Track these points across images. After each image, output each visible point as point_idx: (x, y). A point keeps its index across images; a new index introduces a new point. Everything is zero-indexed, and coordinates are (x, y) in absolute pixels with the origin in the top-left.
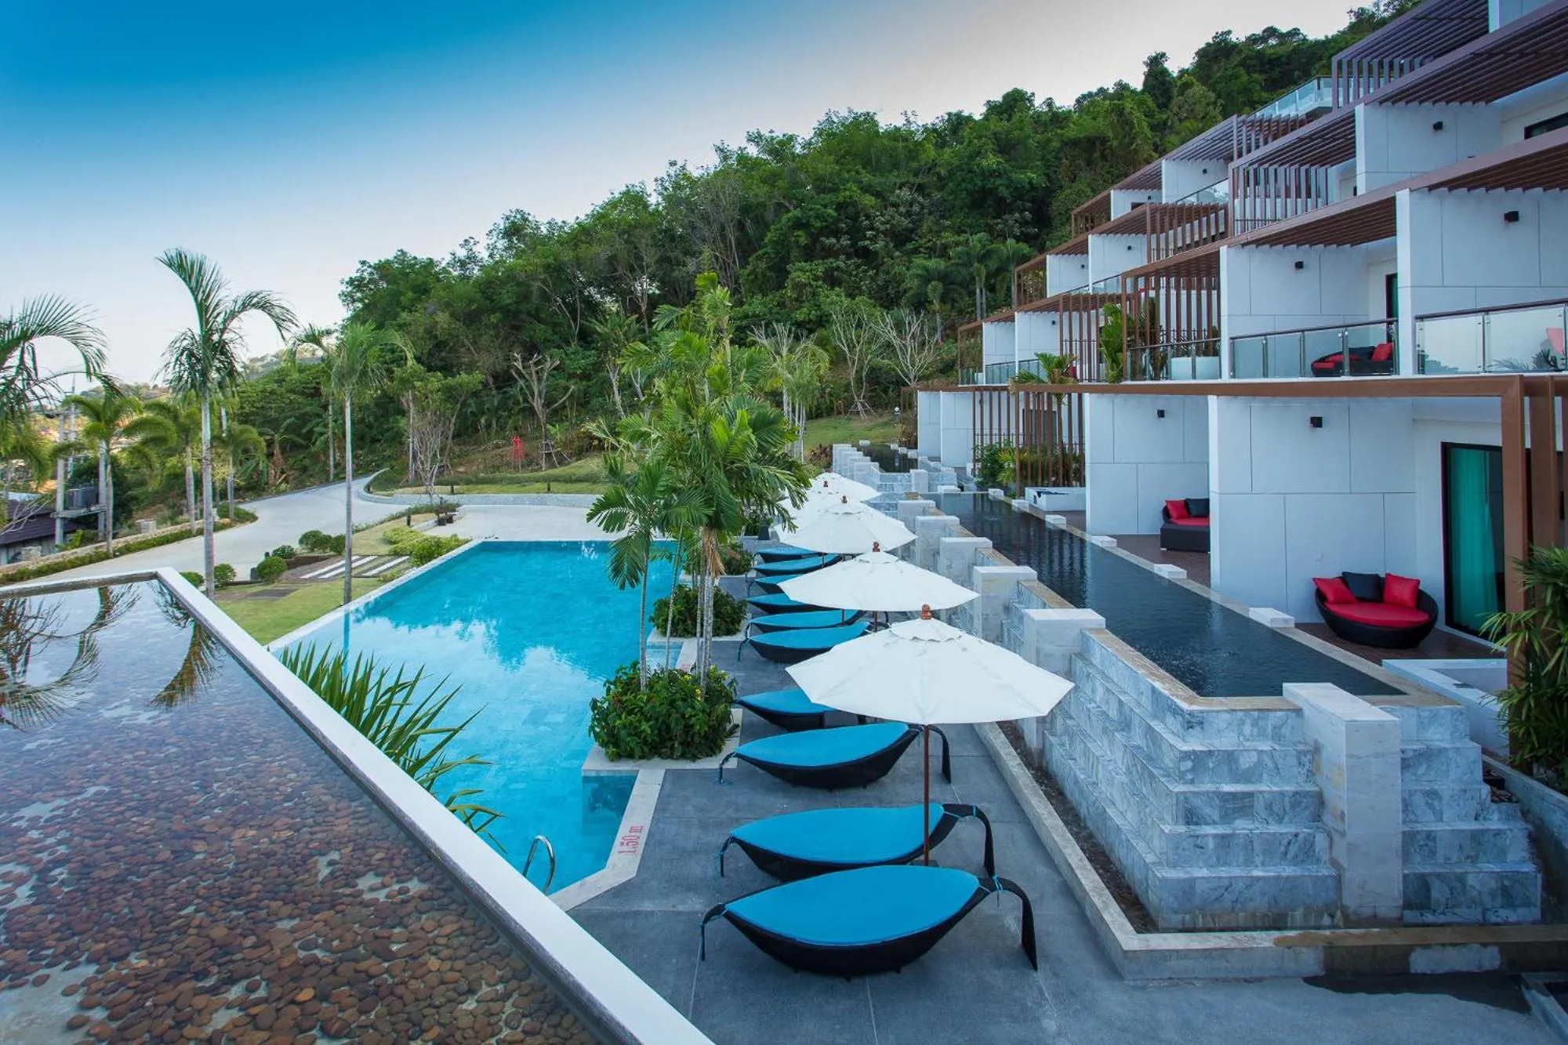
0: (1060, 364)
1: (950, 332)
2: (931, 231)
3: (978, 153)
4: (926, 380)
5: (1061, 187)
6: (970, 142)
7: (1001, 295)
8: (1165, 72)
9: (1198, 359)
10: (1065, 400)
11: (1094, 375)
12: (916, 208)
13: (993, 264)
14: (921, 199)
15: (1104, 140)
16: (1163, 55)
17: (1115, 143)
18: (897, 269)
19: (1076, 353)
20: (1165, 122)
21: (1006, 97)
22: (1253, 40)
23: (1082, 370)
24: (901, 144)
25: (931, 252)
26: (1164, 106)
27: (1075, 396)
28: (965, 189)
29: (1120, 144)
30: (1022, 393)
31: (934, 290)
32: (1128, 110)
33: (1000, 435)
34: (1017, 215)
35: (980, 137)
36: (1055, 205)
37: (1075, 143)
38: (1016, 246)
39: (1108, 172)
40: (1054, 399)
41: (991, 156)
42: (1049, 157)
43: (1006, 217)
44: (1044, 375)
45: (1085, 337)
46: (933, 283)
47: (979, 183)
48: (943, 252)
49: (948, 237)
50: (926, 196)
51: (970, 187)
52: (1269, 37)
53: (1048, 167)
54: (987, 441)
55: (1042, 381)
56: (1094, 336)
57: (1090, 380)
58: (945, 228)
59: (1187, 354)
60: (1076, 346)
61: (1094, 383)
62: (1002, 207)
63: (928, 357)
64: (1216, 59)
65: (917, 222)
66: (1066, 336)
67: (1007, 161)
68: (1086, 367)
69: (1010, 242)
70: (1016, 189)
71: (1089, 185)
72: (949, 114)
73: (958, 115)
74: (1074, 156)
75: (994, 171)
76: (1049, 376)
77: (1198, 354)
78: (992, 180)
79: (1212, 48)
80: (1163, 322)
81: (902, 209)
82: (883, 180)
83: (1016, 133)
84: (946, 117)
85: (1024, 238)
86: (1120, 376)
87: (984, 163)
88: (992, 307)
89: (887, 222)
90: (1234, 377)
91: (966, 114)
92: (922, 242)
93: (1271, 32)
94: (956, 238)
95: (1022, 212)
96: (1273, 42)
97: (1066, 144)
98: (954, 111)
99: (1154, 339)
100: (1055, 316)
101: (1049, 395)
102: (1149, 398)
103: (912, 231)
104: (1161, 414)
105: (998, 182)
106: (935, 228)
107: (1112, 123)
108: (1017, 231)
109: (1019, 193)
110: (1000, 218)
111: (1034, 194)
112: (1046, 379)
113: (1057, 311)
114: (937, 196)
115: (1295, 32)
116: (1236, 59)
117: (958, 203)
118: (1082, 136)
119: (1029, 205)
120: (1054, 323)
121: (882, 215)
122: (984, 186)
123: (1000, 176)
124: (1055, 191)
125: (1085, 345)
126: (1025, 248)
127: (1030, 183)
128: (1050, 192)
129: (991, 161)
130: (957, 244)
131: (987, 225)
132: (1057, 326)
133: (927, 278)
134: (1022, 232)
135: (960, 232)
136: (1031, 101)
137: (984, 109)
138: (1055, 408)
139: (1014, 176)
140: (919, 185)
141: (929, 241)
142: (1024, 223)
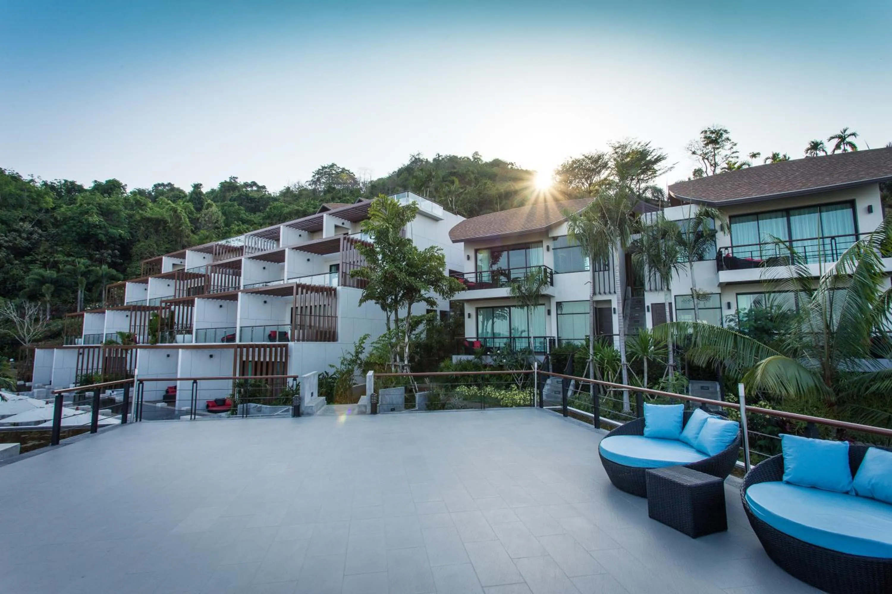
0: (129, 336)
1: (56, 314)
2: (46, 252)
3: (87, 213)
4: (38, 341)
5: (139, 241)
6: (81, 205)
7: (95, 295)
8: (201, 193)
9: (186, 336)
10: (129, 352)
11: (146, 340)
12: (35, 236)
13: (92, 278)
14: (40, 231)
15: (165, 222)
16: (201, 185)
17: (171, 225)
18: (15, 271)
19: (137, 331)
20: (198, 219)
21: (108, 182)
22: (246, 185)
23: (140, 338)
24: (26, 194)
25: (45, 265)
26: (199, 210)
27: (134, 350)
28: (76, 231)
29: (174, 225)
30: (107, 349)
31: (48, 288)
32: (179, 211)
33: (92, 369)
34: (110, 251)
35: (88, 204)
36: (134, 249)
37: (149, 220)
38: (108, 270)
39: (166, 238)
40: (124, 352)
41: (95, 216)
42: (133, 223)
43: (103, 251)
44: (120, 341)
45: (142, 324)
46: (47, 285)
47: (86, 230)
48: (55, 265)
49: (60, 257)
50: (45, 229)
51: (78, 230)
52: (253, 185)
53: (131, 229)
54: (84, 372)
55: (119, 344)
56: (147, 324)
57: (143, 343)
58: (57, 252)
59: (182, 334)
60: (137, 328)
61: (145, 345)
62: (99, 245)
63: (40, 328)
64: (229, 190)
65: (35, 245)
66: (133, 324)
67: (106, 220)
68: (142, 337)
69: (105, 267)
70: (111, 237)
71: (156, 242)
72: (66, 181)
73: (73, 183)
74: (148, 227)
75: (97, 225)
76: (122, 342)
77: (186, 334)
78: (95, 229)
79: (227, 185)
80: (176, 320)
81: (24, 235)
82: (9, 213)
83: (114, 207)
84: (63, 182)
85: (112, 265)
86: (156, 342)
87: (90, 219)
88: (87, 301)
89: (10, 241)
90: (196, 342)
91: (78, 183)
92: (39, 257)
93: (254, 184)
94: (66, 258)
95: (113, 250)
96: (255, 188)
97: (144, 219)
98: (70, 180)
99: (172, 327)
100: (128, 313)
101: (122, 350)
102: (164, 350)
103: (30, 249)
104: (168, 356)
105: (99, 231)
106: (50, 250)
107: (171, 215)
108: (109, 260)
109: (112, 239)
110: (98, 251)
111: (121, 241)
112: (120, 343)
113: (129, 310)
114: (53, 231)
115: (264, 187)
116: (237, 194)
117: (70, 238)
118: (153, 216)
119: (118, 247)
120: (127, 316)
121: (6, 236)
122: (89, 232)
123: (101, 228)
124: (135, 242)
125: (142, 328)
126: (114, 272)
127: (120, 236)
128: (132, 242)
129: (95, 219)
130: (66, 262)
131: (89, 254)
132: (129, 318)
133: (42, 281)
134: (112, 261)
135: (69, 255)
136: (124, 189)
137: (92, 185)
138: (124, 356)
139: (110, 230)
140: (38, 220)
141: (44, 257)
142: (113, 256)
